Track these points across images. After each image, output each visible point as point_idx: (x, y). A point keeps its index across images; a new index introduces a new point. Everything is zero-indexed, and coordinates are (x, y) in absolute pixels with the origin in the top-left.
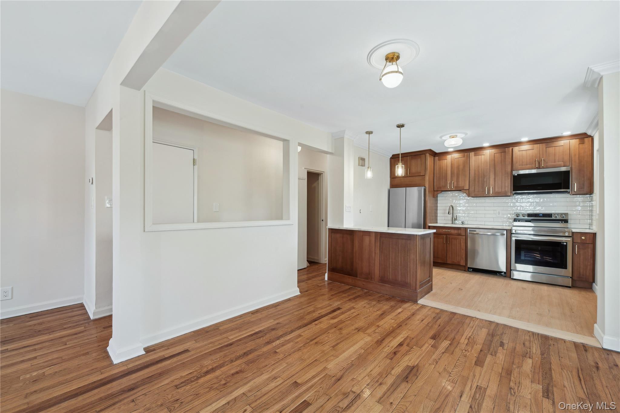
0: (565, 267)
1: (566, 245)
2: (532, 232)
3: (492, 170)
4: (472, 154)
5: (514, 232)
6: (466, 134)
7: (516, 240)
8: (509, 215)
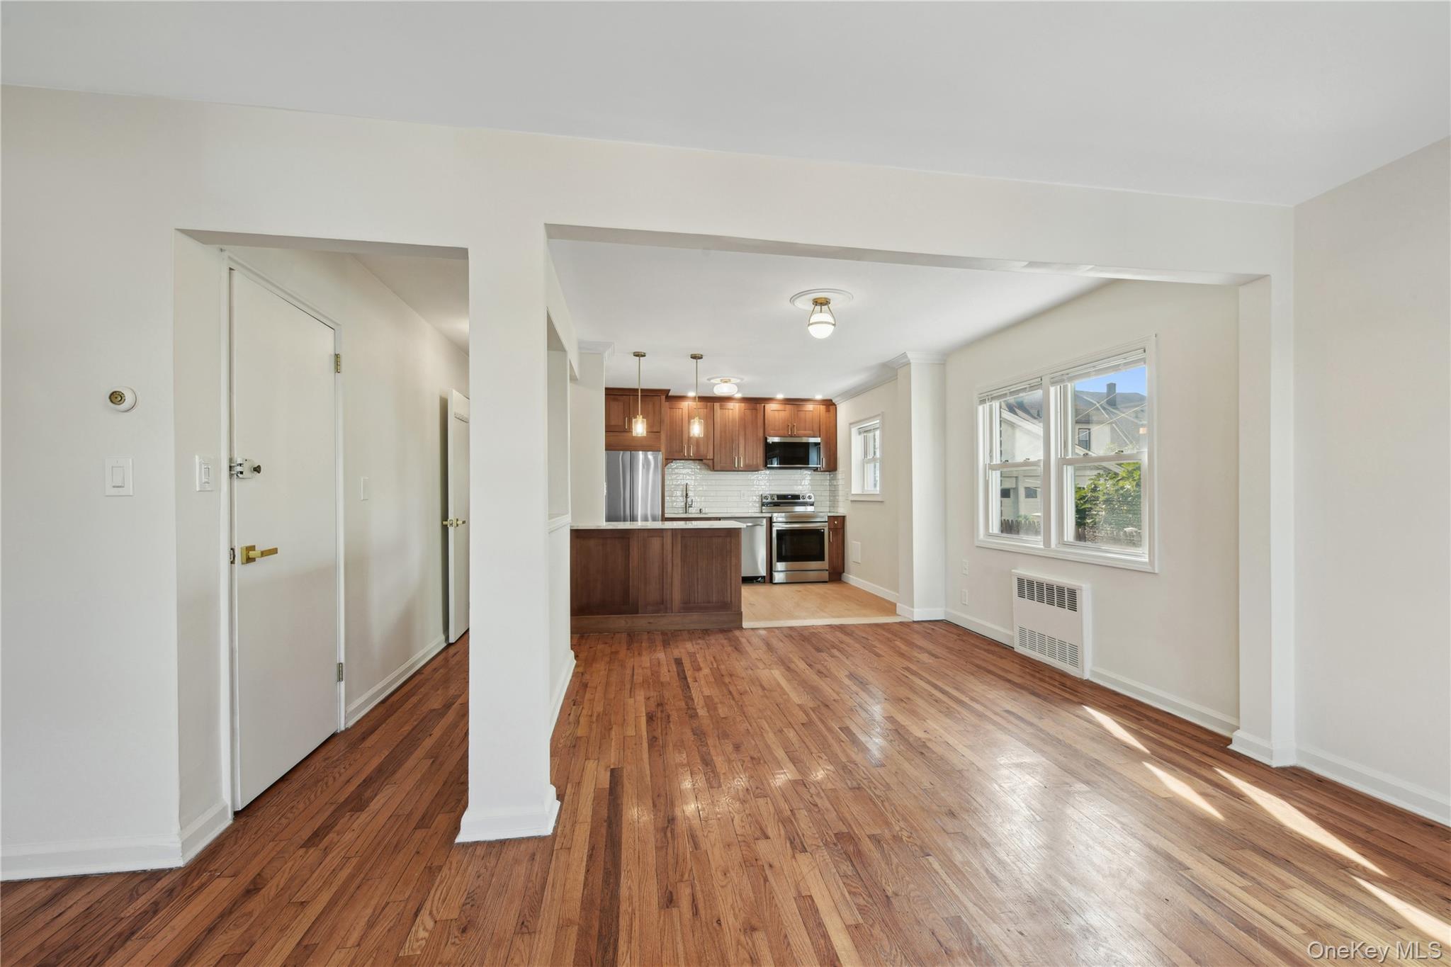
0: (823, 559)
1: (824, 532)
2: (784, 520)
3: (742, 433)
4: (717, 405)
5: (775, 520)
6: (742, 379)
7: (777, 530)
8: (755, 498)
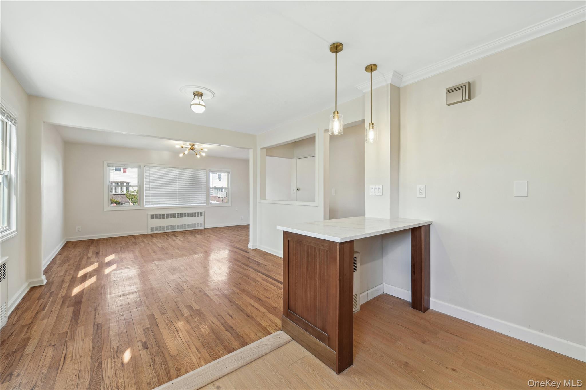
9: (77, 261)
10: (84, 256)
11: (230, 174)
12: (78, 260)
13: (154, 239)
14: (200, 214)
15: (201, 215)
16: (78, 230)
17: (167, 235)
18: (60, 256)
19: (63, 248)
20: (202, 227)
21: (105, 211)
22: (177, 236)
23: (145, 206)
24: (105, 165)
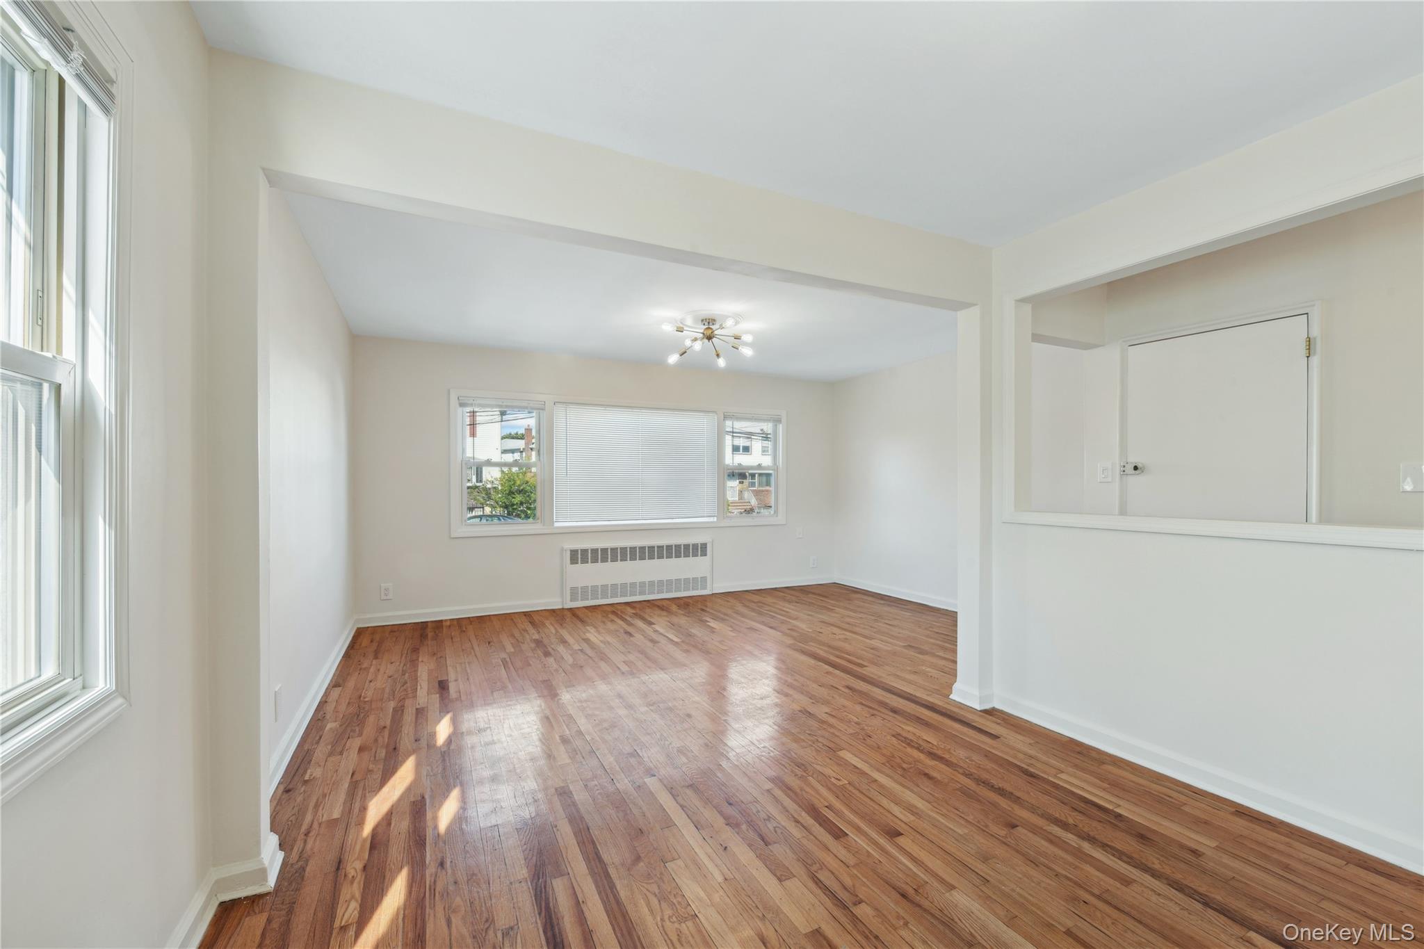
9: (385, 727)
10: (407, 701)
11: (781, 425)
12: (388, 723)
13: (589, 632)
14: (700, 550)
15: (704, 554)
16: (386, 595)
17: (614, 613)
18: (337, 691)
19: (347, 656)
20: (704, 588)
21: (454, 538)
22: (654, 624)
23: (556, 525)
24: (454, 402)
